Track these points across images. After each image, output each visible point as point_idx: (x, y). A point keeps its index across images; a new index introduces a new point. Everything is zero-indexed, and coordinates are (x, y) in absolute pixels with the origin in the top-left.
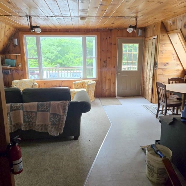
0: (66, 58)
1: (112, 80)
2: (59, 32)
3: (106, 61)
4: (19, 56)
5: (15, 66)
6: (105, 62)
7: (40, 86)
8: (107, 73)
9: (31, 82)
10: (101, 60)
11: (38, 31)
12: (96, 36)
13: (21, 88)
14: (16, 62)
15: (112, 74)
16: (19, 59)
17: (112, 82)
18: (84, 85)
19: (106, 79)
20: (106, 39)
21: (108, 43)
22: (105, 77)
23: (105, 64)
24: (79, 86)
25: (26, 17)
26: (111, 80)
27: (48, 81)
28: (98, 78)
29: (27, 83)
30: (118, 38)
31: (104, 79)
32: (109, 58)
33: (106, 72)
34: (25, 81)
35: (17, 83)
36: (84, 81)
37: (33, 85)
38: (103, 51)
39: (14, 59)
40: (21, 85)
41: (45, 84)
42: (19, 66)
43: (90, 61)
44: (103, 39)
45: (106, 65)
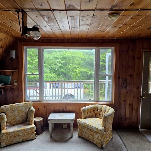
0: (67, 68)
1: (134, 105)
2: (67, 42)
3: (127, 79)
4: (16, 71)
5: (11, 84)
6: (125, 81)
7: (38, 110)
8: (127, 96)
9: (27, 106)
10: (119, 78)
11: (36, 36)
12: (113, 48)
13: (12, 115)
14: (11, 79)
15: (134, 97)
16: (16, 76)
17: (134, 108)
18: (96, 112)
19: (126, 104)
20: (128, 51)
21: (129, 56)
22: (125, 101)
23: (125, 84)
24: (89, 113)
25: (16, 11)
26: (132, 105)
27: (49, 104)
28: (115, 102)
29: (20, 109)
30: (143, 50)
31: (123, 103)
32: (131, 76)
33: (125, 94)
34: (18, 106)
35: (7, 109)
36: (96, 105)
37: (28, 111)
38: (122, 66)
39: (9, 76)
40: (12, 111)
41: (45, 107)
42: (15, 84)
43: (90, 72)
44: (123, 51)
45: (127, 85)
